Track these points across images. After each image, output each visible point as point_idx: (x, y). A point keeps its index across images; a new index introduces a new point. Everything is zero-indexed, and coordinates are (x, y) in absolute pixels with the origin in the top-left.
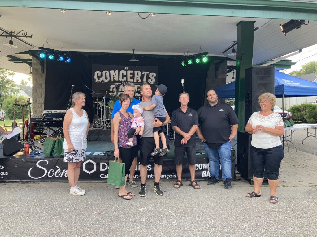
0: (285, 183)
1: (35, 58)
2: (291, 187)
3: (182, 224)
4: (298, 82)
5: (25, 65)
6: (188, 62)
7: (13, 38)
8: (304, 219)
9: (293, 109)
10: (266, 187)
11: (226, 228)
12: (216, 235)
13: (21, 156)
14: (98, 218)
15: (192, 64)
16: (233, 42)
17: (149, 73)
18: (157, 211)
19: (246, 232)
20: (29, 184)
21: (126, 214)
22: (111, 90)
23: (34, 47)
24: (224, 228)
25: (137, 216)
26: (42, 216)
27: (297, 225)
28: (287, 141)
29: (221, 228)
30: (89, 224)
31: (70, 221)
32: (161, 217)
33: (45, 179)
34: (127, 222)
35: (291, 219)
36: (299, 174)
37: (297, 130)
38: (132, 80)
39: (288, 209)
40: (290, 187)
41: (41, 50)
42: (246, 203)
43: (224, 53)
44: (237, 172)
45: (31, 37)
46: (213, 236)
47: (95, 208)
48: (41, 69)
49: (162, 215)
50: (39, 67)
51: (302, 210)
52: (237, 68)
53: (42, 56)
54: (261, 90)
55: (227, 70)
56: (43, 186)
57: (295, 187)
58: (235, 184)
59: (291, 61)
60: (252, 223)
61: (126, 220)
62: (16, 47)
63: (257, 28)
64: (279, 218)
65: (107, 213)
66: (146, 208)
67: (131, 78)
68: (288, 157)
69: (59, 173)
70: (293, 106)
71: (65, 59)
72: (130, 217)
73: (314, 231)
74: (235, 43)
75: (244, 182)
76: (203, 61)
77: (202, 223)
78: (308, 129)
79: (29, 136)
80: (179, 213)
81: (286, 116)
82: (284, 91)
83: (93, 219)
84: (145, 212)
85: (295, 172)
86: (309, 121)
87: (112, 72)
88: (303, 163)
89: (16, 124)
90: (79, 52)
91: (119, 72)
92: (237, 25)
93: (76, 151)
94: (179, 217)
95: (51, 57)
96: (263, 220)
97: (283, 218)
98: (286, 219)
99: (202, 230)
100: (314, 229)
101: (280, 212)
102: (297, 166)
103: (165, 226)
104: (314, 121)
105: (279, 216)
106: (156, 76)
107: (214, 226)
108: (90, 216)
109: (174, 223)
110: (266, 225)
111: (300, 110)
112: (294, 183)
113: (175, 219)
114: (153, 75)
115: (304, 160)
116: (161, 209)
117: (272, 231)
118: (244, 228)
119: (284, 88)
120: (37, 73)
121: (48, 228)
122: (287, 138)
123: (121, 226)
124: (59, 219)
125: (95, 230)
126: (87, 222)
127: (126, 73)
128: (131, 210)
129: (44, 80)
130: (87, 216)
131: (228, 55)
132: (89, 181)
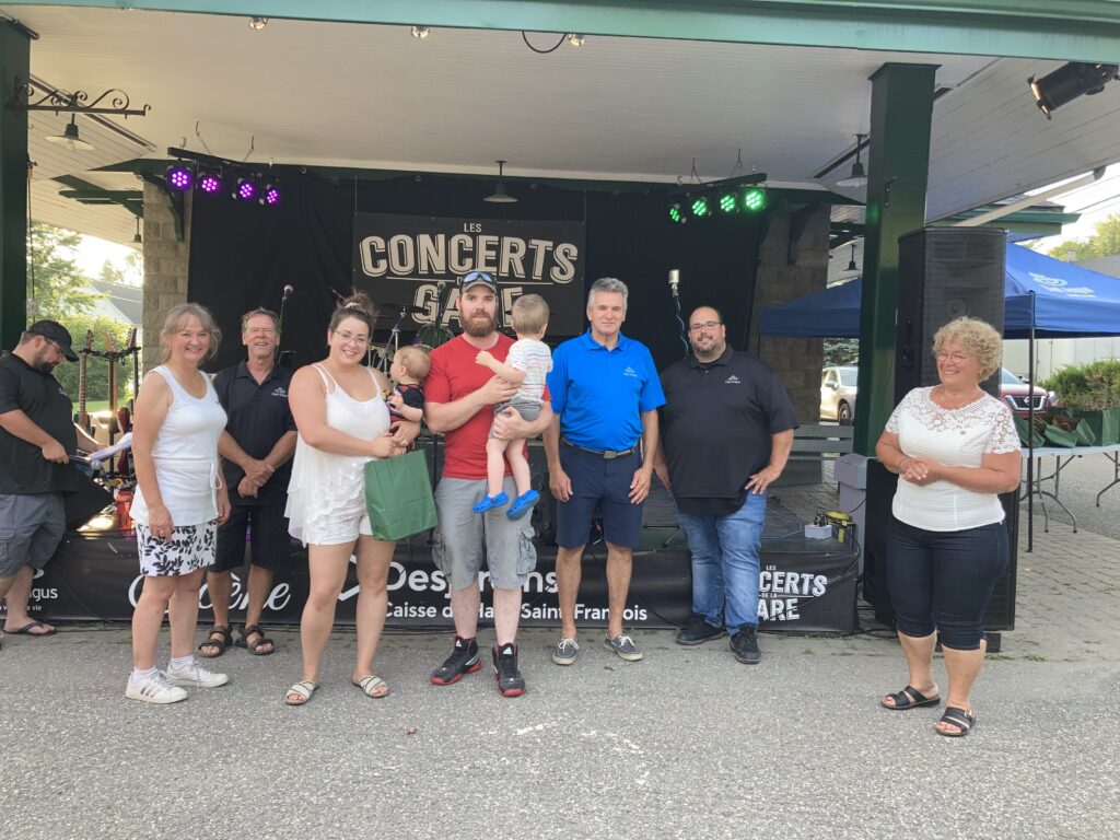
0: (1034, 647)
1: (154, 188)
2: (1059, 661)
3: (668, 788)
4: (1086, 286)
5: (119, 211)
6: (694, 207)
7: (80, 115)
8: (1105, 778)
9: (1065, 378)
11: (826, 807)
12: (791, 831)
13: (105, 535)
14: (373, 758)
15: (705, 214)
16: (857, 138)
17: (555, 247)
18: (579, 738)
19: (898, 822)
21: (471, 746)
22: (419, 302)
23: (154, 148)
24: (819, 806)
25: (508, 755)
27: (1078, 800)
28: (1044, 495)
29: (810, 806)
30: (342, 780)
31: (276, 766)
32: (595, 762)
34: (474, 776)
36: (1086, 616)
37: (1080, 456)
38: (495, 269)
40: (1054, 661)
41: (176, 158)
43: (824, 177)
44: (862, 603)
45: (143, 113)
46: (778, 832)
47: (364, 724)
48: (172, 228)
49: (598, 752)
50: (167, 219)
51: (1099, 745)
52: (870, 233)
53: (180, 179)
54: (955, 311)
55: (833, 237)
57: (1072, 661)
58: (857, 646)
59: (1062, 208)
61: (470, 768)
62: (90, 147)
63: (944, 91)
64: (1016, 774)
66: (540, 727)
67: (489, 263)
68: (1045, 554)
70: (1064, 369)
71: (259, 192)
72: (486, 757)
74: (862, 142)
76: (748, 204)
77: (741, 786)
78: (1116, 452)
81: (1038, 406)
82: (1037, 315)
83: (356, 762)
84: (539, 741)
85: (1071, 608)
87: (424, 240)
88: (1100, 577)
89: (89, 422)
90: (307, 167)
91: (448, 240)
92: (872, 78)
93: (189, 532)
94: (660, 760)
97: (1029, 773)
99: (738, 812)
101: (1020, 751)
103: (608, 792)
105: (1017, 765)
106: (578, 256)
107: (784, 796)
108: (346, 753)
109: (641, 782)
110: (967, 799)
111: (1089, 384)
112: (1069, 646)
113: (644, 769)
114: (567, 253)
115: (1104, 564)
116: (593, 732)
117: (990, 821)
118: (891, 808)
119: (1036, 305)
120: (160, 239)
121: (197, 793)
122: (1044, 486)
123: (453, 790)
124: (237, 760)
125: (361, 801)
126: (335, 772)
127: (471, 245)
128: (490, 732)
129: (185, 264)
130: (333, 753)
131: (838, 183)
132: (340, 627)
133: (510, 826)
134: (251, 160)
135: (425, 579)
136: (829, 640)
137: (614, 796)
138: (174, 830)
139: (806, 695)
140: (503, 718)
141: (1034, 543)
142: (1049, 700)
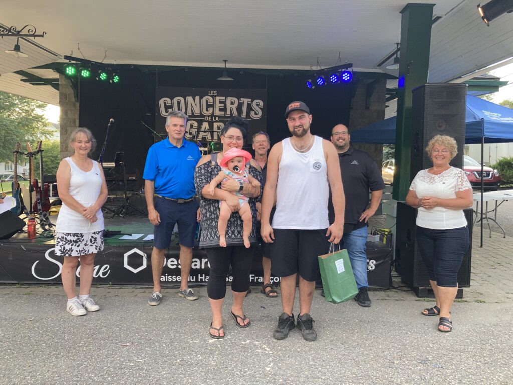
0: (480, 296)
2: (493, 303)
3: (281, 373)
9: (502, 164)
14: (132, 355)
15: (323, 84)
16: (396, 45)
17: (252, 102)
18: (240, 344)
20: (33, 289)
21: (184, 349)
25: (202, 354)
26: (35, 350)
28: (489, 220)
30: (114, 368)
31: (81, 360)
32: (246, 358)
33: (58, 281)
34: (182, 366)
35: (489, 368)
36: (508, 279)
37: (507, 200)
38: (224, 113)
39: (484, 347)
40: (490, 303)
42: (406, 333)
43: (382, 66)
44: (393, 273)
45: (42, 36)
48: (73, 95)
49: (248, 352)
50: (70, 91)
53: (70, 71)
54: (440, 127)
55: (387, 96)
56: (54, 293)
57: (499, 303)
58: (390, 295)
59: (499, 79)
60: (413, 373)
61: (181, 361)
62: (26, 56)
63: (438, 18)
64: (466, 365)
65: (150, 347)
67: (221, 110)
68: (489, 248)
70: (502, 159)
71: (110, 76)
72: (190, 355)
74: (399, 47)
75: (406, 293)
77: (320, 372)
79: (39, 207)
80: (280, 350)
81: (489, 176)
82: (485, 131)
83: (123, 358)
84: (219, 346)
87: (190, 99)
90: (133, 65)
91: (201, 99)
92: (402, 12)
93: (78, 236)
94: (279, 357)
95: (85, 73)
97: (473, 364)
98: (478, 367)
101: (469, 352)
102: (504, 264)
103: (250, 375)
105: (467, 360)
106: (263, 106)
107: (341, 377)
109: (268, 369)
112: (499, 295)
113: (270, 362)
114: (258, 105)
116: (248, 341)
119: (485, 125)
120: (67, 101)
121: (38, 374)
122: (489, 215)
123: (169, 373)
124: (63, 357)
125: (120, 380)
126: (110, 363)
127: (212, 101)
128: (195, 341)
129: (78, 113)
130: (113, 352)
131: (387, 67)
132: (134, 286)
134: (105, 62)
135: (176, 262)
136: (377, 293)
139: (361, 321)
140: (203, 334)
141: (483, 243)
142: (486, 324)
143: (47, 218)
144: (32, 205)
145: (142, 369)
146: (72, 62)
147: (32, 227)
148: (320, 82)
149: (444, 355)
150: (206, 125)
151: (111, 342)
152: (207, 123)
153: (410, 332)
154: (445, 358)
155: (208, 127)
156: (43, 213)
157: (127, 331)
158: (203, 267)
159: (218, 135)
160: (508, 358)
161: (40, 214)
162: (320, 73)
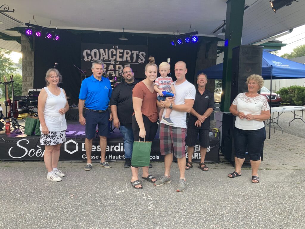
0: (268, 166)
1: (24, 35)
2: (275, 170)
3: (158, 209)
4: (287, 64)
8: (285, 205)
9: (282, 91)
10: (249, 170)
11: (203, 215)
14: (72, 201)
15: (181, 43)
16: (223, 22)
17: (139, 53)
19: (223, 219)
20: (10, 164)
21: (102, 197)
23: (22, 24)
24: (201, 214)
25: (112, 200)
26: (14, 199)
27: (277, 212)
28: (274, 123)
29: (198, 214)
30: (61, 208)
31: (42, 204)
32: (138, 202)
33: (25, 159)
34: (101, 206)
35: (272, 205)
36: (283, 157)
37: (284, 112)
38: (122, 59)
40: (273, 170)
42: (227, 187)
43: (215, 33)
44: (220, 154)
45: (13, 12)
46: (188, 222)
47: (71, 190)
48: (30, 47)
49: (139, 198)
50: (28, 44)
51: (284, 195)
53: (29, 32)
54: (248, 70)
55: (218, 51)
56: (23, 166)
57: (278, 170)
58: (218, 166)
59: (282, 42)
60: (230, 208)
61: (100, 204)
63: (248, 7)
64: (259, 204)
65: (82, 196)
66: (123, 191)
67: (120, 57)
68: (273, 139)
69: (41, 153)
70: (282, 88)
71: (53, 36)
72: (105, 200)
73: (294, 219)
74: (225, 22)
75: (227, 165)
77: (179, 209)
78: (295, 111)
79: (12, 115)
80: (156, 197)
81: (275, 98)
82: (273, 72)
83: (67, 202)
84: (122, 195)
85: (279, 155)
86: (297, 103)
87: (102, 51)
88: (288, 146)
90: (67, 29)
91: (108, 51)
92: (227, 2)
93: (54, 133)
94: (156, 201)
95: (38, 34)
96: (243, 205)
97: (263, 203)
98: (266, 205)
99: (177, 216)
100: (294, 216)
101: (261, 197)
102: (282, 149)
104: (302, 103)
105: (260, 201)
106: (146, 56)
107: (191, 211)
108: (64, 199)
109: (150, 208)
110: (244, 211)
111: (289, 92)
112: (278, 166)
113: (151, 204)
114: (142, 54)
115: (289, 142)
116: (138, 192)
117: (250, 218)
118: (222, 214)
119: (273, 69)
120: (26, 50)
121: (17, 212)
122: (274, 120)
123: (94, 211)
124: (31, 202)
125: (66, 215)
126: (60, 205)
127: (115, 52)
128: (108, 193)
129: (34, 58)
130: (60, 199)
131: (218, 34)
132: (71, 162)
133: (109, 222)
134: (51, 27)
135: (95, 148)
136: (210, 164)
137: (141, 212)
138: (8, 224)
139: (202, 181)
140: (112, 189)
141: (271, 136)
142: (271, 181)
143: (17, 122)
144: (8, 114)
145: (78, 209)
146: (30, 27)
147: (8, 127)
148: (179, 42)
149: (247, 198)
150: (111, 67)
151: (59, 194)
152: (112, 65)
153: (229, 186)
154: (248, 200)
155: (112, 68)
156: (14, 119)
157: (68, 187)
158: (111, 150)
159: (119, 72)
160: (282, 200)
161: (12, 119)
162: (179, 37)
